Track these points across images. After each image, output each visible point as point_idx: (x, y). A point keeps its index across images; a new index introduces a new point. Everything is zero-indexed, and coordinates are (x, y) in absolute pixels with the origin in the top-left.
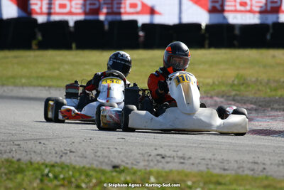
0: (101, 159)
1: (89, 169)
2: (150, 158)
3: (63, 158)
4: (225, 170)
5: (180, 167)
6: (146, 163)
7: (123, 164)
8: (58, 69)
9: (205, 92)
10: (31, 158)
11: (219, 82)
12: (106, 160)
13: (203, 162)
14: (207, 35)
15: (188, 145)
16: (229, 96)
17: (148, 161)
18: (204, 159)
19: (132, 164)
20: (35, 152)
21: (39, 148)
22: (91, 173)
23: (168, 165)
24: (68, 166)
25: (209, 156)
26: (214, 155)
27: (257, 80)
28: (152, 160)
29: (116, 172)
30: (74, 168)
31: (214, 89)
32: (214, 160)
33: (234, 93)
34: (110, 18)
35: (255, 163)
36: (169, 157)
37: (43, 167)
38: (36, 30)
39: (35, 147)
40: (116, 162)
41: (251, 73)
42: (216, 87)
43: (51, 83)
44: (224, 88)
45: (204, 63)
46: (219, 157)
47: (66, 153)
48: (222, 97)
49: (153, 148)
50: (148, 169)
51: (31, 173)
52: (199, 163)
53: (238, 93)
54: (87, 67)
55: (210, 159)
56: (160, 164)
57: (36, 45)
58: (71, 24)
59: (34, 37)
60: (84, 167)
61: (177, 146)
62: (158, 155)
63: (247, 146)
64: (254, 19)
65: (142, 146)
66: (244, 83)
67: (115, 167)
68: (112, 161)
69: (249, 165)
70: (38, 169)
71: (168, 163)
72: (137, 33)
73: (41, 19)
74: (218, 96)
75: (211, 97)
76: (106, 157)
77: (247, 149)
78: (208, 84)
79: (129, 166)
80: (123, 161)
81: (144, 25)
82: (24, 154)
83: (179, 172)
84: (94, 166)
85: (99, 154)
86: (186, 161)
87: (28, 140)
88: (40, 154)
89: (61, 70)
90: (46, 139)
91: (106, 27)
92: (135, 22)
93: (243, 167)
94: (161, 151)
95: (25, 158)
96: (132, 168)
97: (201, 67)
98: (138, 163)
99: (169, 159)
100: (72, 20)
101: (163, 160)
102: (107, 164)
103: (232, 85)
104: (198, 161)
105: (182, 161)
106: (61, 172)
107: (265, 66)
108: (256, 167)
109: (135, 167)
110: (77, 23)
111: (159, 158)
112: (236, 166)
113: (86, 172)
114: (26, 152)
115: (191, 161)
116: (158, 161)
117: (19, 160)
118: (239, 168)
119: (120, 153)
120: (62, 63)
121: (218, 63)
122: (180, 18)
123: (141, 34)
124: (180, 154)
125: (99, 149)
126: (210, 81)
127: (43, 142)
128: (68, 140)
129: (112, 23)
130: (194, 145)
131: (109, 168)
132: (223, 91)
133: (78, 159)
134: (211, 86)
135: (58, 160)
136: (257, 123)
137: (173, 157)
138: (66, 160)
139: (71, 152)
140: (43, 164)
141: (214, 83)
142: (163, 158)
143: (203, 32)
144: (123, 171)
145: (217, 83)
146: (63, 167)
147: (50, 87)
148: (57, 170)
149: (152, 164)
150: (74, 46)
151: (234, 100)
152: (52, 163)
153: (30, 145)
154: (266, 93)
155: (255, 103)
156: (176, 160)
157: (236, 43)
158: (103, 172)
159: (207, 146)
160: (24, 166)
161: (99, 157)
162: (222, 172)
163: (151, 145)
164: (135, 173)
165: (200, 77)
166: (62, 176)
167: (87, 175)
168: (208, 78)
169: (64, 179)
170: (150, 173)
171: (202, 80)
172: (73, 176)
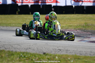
0: (39, 51)
1: (36, 54)
2: (56, 50)
3: (27, 51)
4: (81, 54)
5: (66, 53)
6: (54, 52)
7: (47, 52)
8: (25, 21)
9: (74, 29)
10: (16, 50)
11: (79, 25)
12: (41, 51)
14: (75, 9)
15: (69, 46)
16: (83, 30)
17: (55, 51)
18: (74, 51)
19: (50, 52)
20: (17, 48)
21: (19, 47)
22: (36, 55)
23: (62, 53)
24: (28, 53)
25: (76, 50)
26: (77, 49)
27: (92, 24)
28: (57, 51)
29: (45, 55)
30: (31, 54)
31: (77, 28)
32: (77, 51)
33: (84, 29)
34: (43, 4)
35: (91, 52)
36: (62, 50)
37: (20, 53)
38: (18, 8)
39: (18, 47)
40: (45, 52)
41: (90, 22)
42: (78, 27)
44: (80, 27)
45: (74, 19)
46: (79, 50)
47: (28, 49)
48: (80, 30)
49: (57, 47)
50: (55, 54)
51: (16, 55)
52: (72, 52)
53: (85, 29)
55: (76, 51)
56: (59, 53)
57: (18, 13)
58: (30, 6)
59: (17, 10)
60: (34, 54)
61: (65, 47)
62: (59, 49)
63: (89, 46)
65: (53, 46)
66: (87, 25)
67: (44, 53)
68: (43, 52)
69: (89, 53)
70: (19, 54)
71: (62, 52)
72: (52, 9)
73: (19, 4)
74: (78, 30)
75: (76, 30)
76: (41, 50)
77: (89, 47)
78: (75, 26)
79: (49, 53)
80: (47, 51)
81: (54, 6)
82: (14, 49)
83: (66, 55)
84: (37, 53)
85: (39, 49)
86: (68, 51)
87: (15, 44)
88: (19, 49)
89: (26, 21)
90: (21, 44)
91: (41, 7)
92: (51, 5)
93: (87, 53)
94: (59, 48)
95: (14, 50)
96: (50, 54)
97: (73, 20)
98: (52, 52)
99: (62, 51)
101: (60, 51)
102: (41, 52)
103: (84, 26)
105: (67, 51)
106: (26, 55)
107: (94, 20)
109: (51, 53)
111: (59, 50)
112: (85, 53)
114: (14, 48)
115: (69, 51)
116: (59, 52)
117: (12, 51)
118: (86, 54)
119: (46, 49)
120: (26, 19)
121: (79, 19)
122: (66, 4)
123: (53, 9)
124: (66, 49)
125: (39, 47)
126: (76, 25)
127: (20, 45)
128: (29, 44)
129: (43, 6)
130: (71, 46)
132: (81, 28)
133: (32, 51)
134: (76, 26)
135: (25, 51)
136: (92, 39)
137: (64, 50)
138: (28, 51)
139: (30, 48)
140: (20, 52)
141: (77, 25)
142: (60, 50)
143: (74, 8)
144: (47, 55)
145: (78, 25)
146: (27, 53)
148: (25, 54)
149: (56, 52)
150: (30, 13)
151: (84, 31)
152: (23, 52)
153: (16, 46)
155: (91, 32)
156: (65, 51)
157: (84, 12)
158: (40, 55)
159: (75, 46)
160: (14, 53)
161: (39, 50)
162: (80, 55)
163: (56, 46)
164: (51, 55)
165: (73, 23)
166: (26, 56)
167: (35, 56)
168: (75, 24)
169: (27, 57)
170: (56, 55)
171: (73, 24)
172: (30, 56)
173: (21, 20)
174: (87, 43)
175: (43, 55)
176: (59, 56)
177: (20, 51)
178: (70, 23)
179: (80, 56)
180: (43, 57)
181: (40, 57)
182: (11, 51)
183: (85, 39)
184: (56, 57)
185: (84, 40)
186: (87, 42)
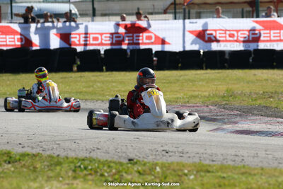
0: (120, 155)
1: (111, 162)
2: (157, 153)
3: (92, 154)
4: (213, 161)
5: (179, 160)
6: (154, 157)
7: (137, 158)
9: (203, 103)
10: (67, 154)
11: (213, 95)
12: (124, 155)
13: (198, 155)
14: (204, 59)
15: (187, 142)
17: (155, 155)
18: (198, 153)
19: (143, 157)
20: (70, 149)
21: (74, 146)
22: (112, 164)
24: (94, 160)
25: (202, 151)
26: (206, 150)
27: (242, 93)
28: (158, 155)
30: (99, 161)
31: (210, 100)
32: (206, 153)
33: (224, 103)
34: (131, 47)
35: (236, 156)
36: (172, 152)
37: (76, 161)
38: (76, 57)
39: (71, 145)
40: (131, 156)
41: (237, 88)
42: (211, 98)
43: (87, 97)
44: (217, 99)
45: (203, 80)
46: (209, 152)
47: (94, 150)
48: (216, 106)
49: (160, 145)
50: (155, 161)
51: (67, 165)
53: (227, 102)
54: (114, 84)
55: (203, 153)
56: (165, 158)
58: (102, 52)
59: (75, 63)
61: (178, 144)
62: (163, 150)
63: (232, 143)
64: (239, 47)
65: (152, 144)
66: (232, 95)
67: (130, 160)
68: (128, 156)
70: (72, 162)
71: (170, 156)
72: (152, 59)
73: (79, 49)
74: (212, 105)
75: (207, 106)
76: (124, 152)
77: (231, 145)
78: (205, 96)
79: (141, 159)
80: (136, 156)
81: (156, 52)
82: (62, 151)
83: (178, 164)
84: (115, 160)
85: (119, 150)
86: (184, 155)
87: (66, 140)
88: (75, 151)
89: (95, 87)
90: (81, 140)
92: (150, 50)
93: (226, 159)
94: (166, 148)
95: (63, 154)
96: (143, 161)
97: (200, 83)
98: (148, 156)
99: (170, 154)
100: (102, 49)
101: (167, 155)
102: (125, 158)
103: (224, 97)
104: (193, 155)
105: (181, 155)
106: (89, 164)
107: (248, 82)
108: (236, 158)
109: (145, 160)
110: (106, 51)
112: (222, 158)
113: (108, 164)
114: (64, 149)
115: (188, 155)
116: (163, 155)
117: (58, 156)
118: (224, 160)
119: (135, 149)
120: (95, 81)
121: (213, 80)
122: (184, 47)
123: (155, 59)
124: (180, 150)
125: (119, 147)
126: (207, 94)
127: (77, 141)
128: (96, 140)
129: (132, 51)
131: (125, 161)
133: (103, 154)
134: (208, 97)
135: (88, 155)
136: (240, 125)
137: (175, 152)
138: (94, 155)
139: (98, 149)
140: (76, 158)
141: (209, 95)
142: (167, 153)
143: (201, 56)
144: (136, 163)
145: (211, 95)
146: (91, 160)
147: (86, 100)
148: (87, 162)
149: (158, 157)
150: (104, 68)
151: (224, 108)
152: (83, 157)
153: (67, 144)
154: (248, 103)
155: (240, 110)
156: (177, 154)
157: (226, 65)
158: (121, 164)
160: (62, 160)
161: (119, 152)
162: (211, 163)
163: (159, 143)
164: (145, 164)
165: (199, 91)
166: (90, 167)
167: (109, 167)
168: (205, 91)
169: (91, 169)
170: (156, 165)
171: (200, 93)
172: (98, 167)
173: (83, 84)
174: (229, 135)
175: (128, 164)
176: (162, 166)
177: (76, 156)
178: (194, 91)
179: (209, 166)
180: (128, 167)
181: (121, 168)
182: (55, 155)
183: (225, 126)
184: (155, 169)
185: (223, 129)
186: (228, 132)
